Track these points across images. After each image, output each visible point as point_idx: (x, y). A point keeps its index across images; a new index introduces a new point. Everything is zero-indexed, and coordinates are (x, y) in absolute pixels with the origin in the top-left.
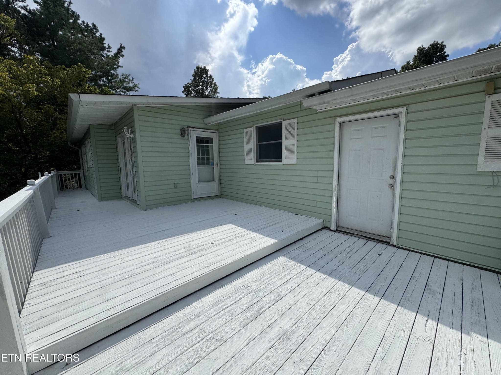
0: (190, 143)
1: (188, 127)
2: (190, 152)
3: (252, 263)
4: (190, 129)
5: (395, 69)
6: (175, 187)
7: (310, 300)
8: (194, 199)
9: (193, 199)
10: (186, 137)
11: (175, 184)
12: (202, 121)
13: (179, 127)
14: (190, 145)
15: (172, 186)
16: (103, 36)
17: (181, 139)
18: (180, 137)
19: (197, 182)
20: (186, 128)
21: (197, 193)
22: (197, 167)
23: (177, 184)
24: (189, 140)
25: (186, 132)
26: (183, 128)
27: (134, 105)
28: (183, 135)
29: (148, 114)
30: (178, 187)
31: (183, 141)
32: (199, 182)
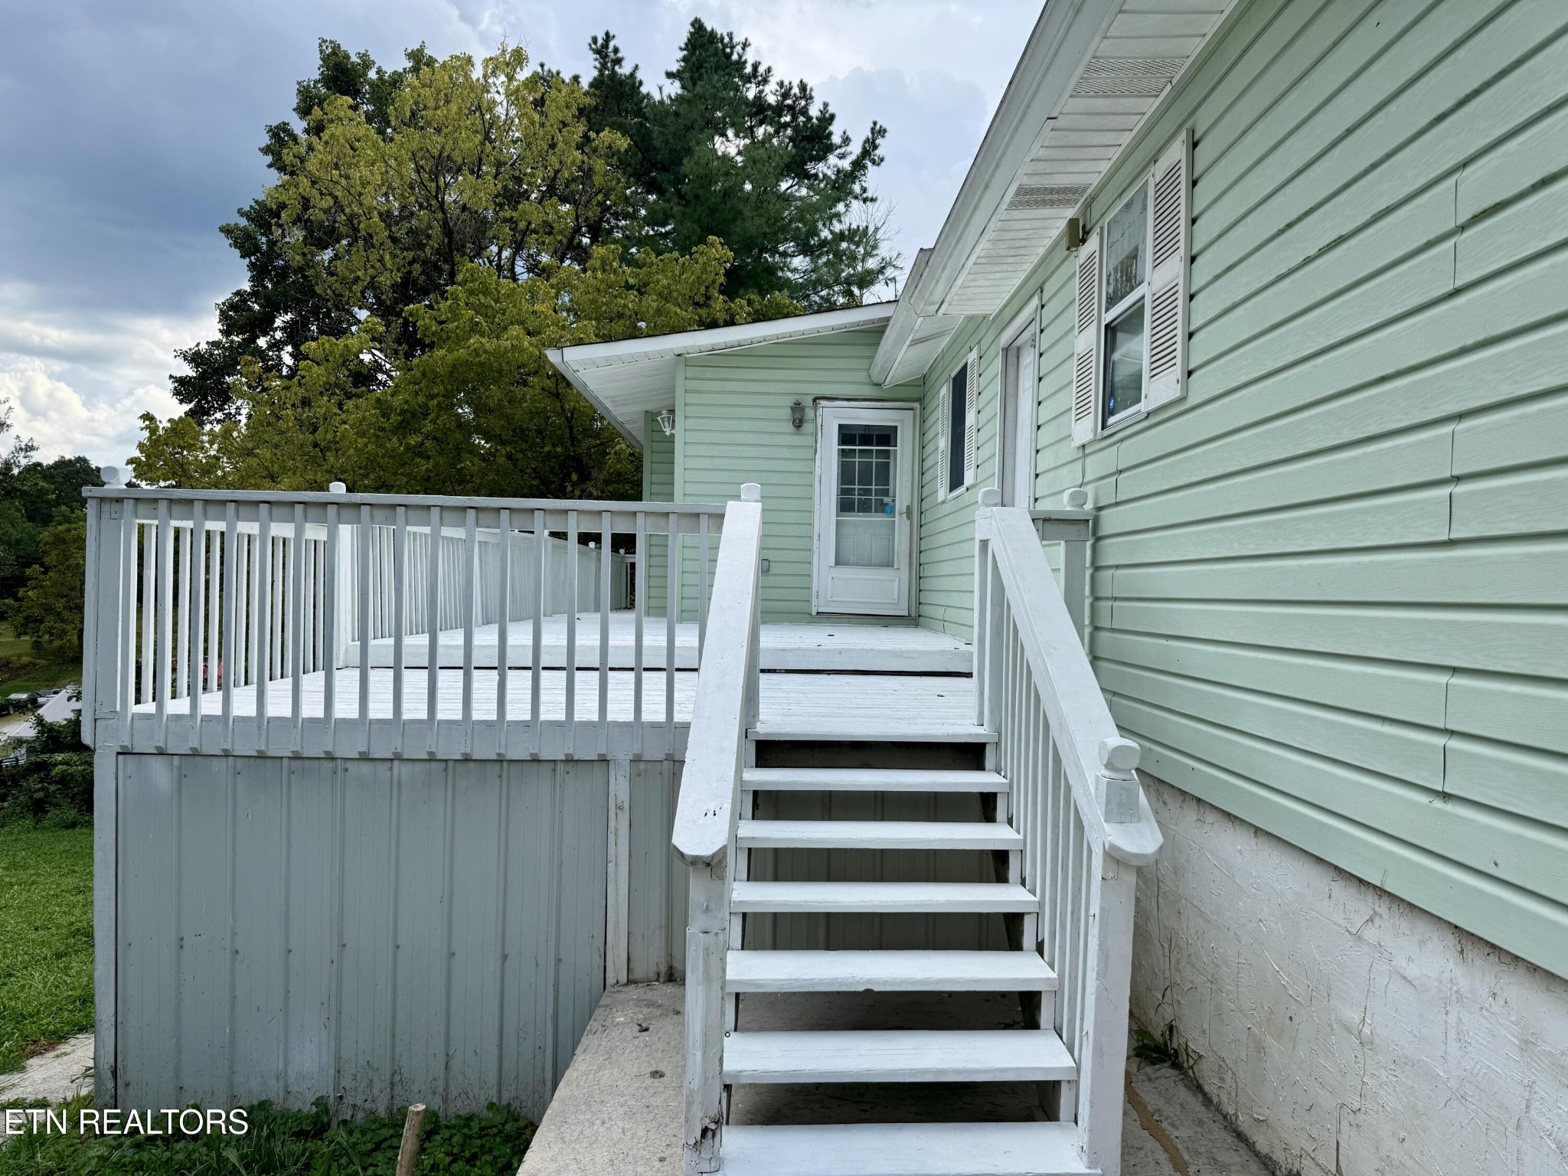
0: (819, 446)
1: (815, 400)
2: (818, 471)
4: (824, 403)
5: (921, 249)
8: (818, 613)
9: (814, 613)
10: (808, 427)
11: (766, 563)
12: (862, 376)
13: (790, 401)
14: (818, 450)
16: (831, 110)
17: (791, 434)
18: (790, 427)
19: (832, 562)
20: (810, 403)
21: (829, 599)
22: (834, 518)
23: (771, 564)
24: (816, 435)
25: (809, 413)
26: (800, 401)
27: (679, 355)
28: (798, 423)
29: (709, 373)
30: (771, 572)
31: (797, 440)
32: (837, 563)
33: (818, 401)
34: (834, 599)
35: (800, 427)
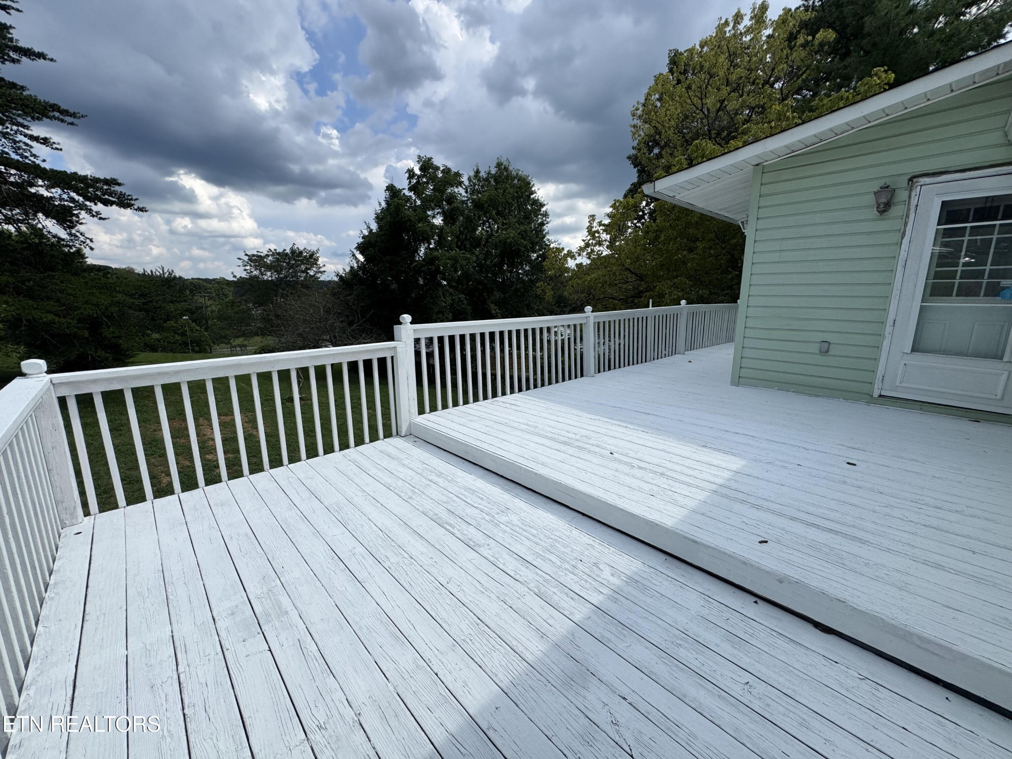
1: (911, 179)
3: (584, 514)
4: (924, 180)
6: (821, 352)
7: (459, 583)
8: (880, 396)
9: (876, 395)
11: (826, 345)
15: (815, 348)
18: (873, 213)
19: (908, 348)
20: (905, 184)
21: (897, 384)
22: (917, 303)
23: (831, 346)
24: (908, 216)
25: (902, 195)
26: (888, 183)
27: (757, 165)
28: (884, 208)
29: (786, 175)
30: (830, 353)
31: (883, 225)
32: (914, 350)
33: (915, 180)
34: (903, 385)
35: (884, 211)
